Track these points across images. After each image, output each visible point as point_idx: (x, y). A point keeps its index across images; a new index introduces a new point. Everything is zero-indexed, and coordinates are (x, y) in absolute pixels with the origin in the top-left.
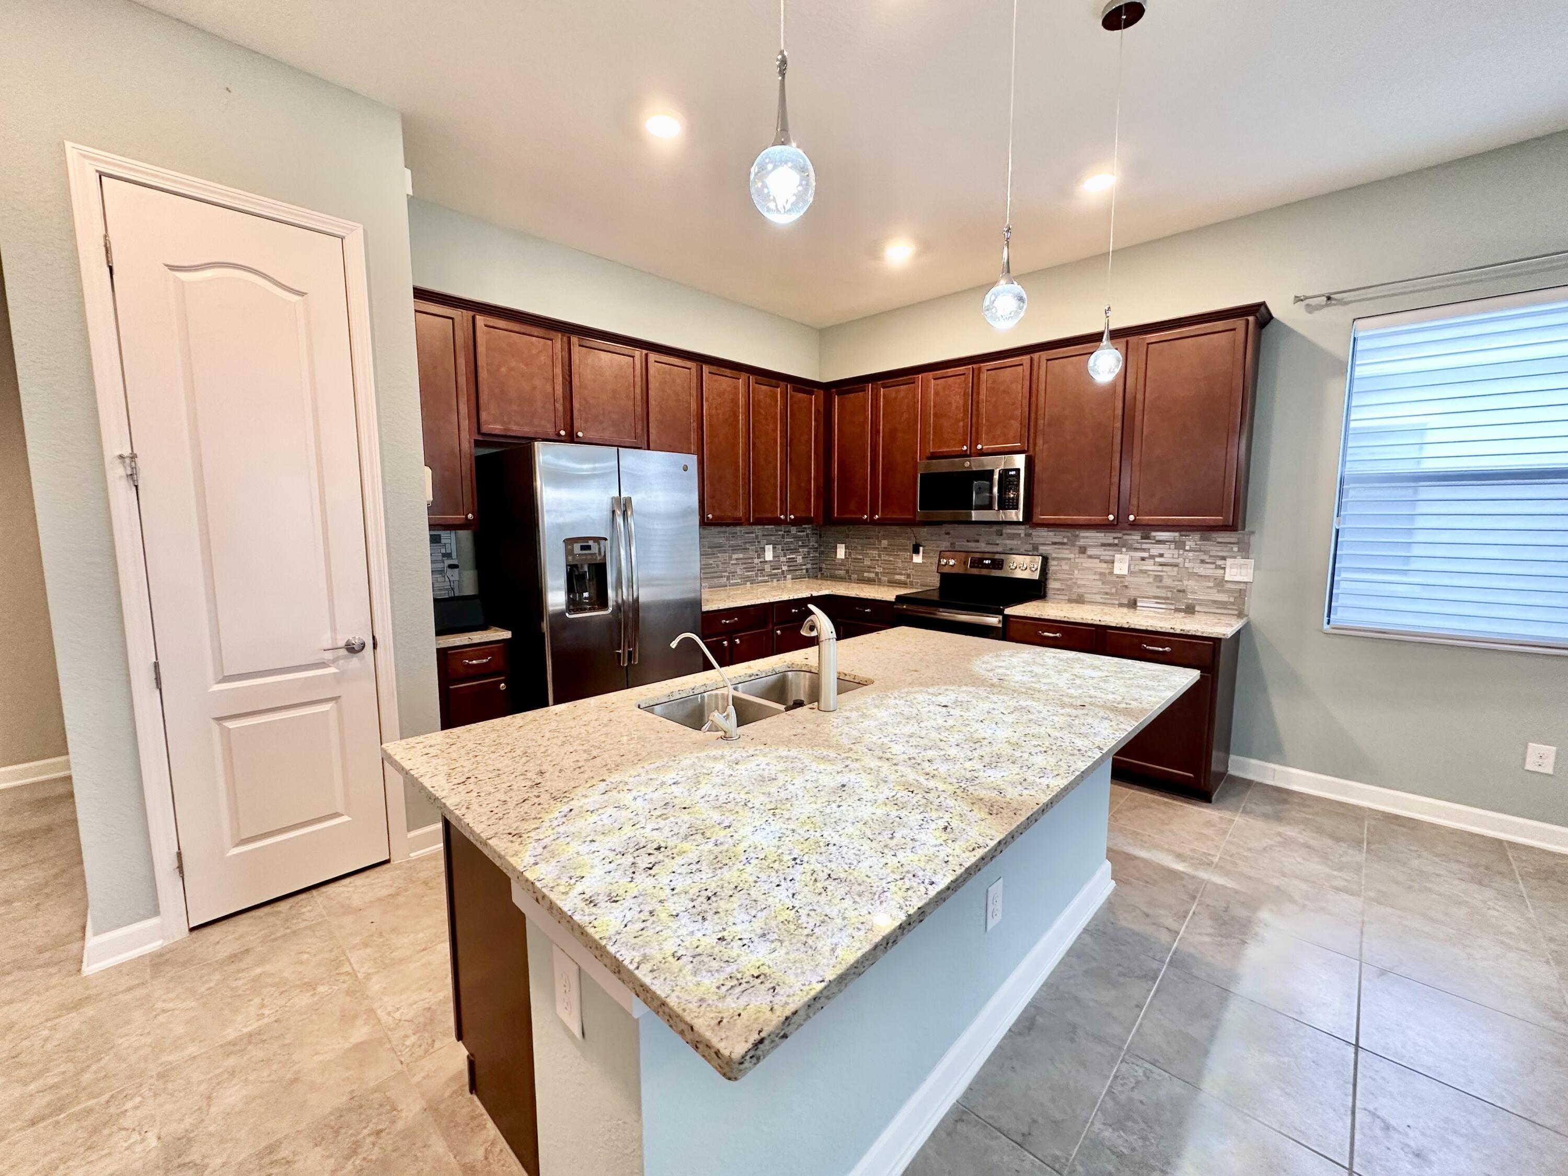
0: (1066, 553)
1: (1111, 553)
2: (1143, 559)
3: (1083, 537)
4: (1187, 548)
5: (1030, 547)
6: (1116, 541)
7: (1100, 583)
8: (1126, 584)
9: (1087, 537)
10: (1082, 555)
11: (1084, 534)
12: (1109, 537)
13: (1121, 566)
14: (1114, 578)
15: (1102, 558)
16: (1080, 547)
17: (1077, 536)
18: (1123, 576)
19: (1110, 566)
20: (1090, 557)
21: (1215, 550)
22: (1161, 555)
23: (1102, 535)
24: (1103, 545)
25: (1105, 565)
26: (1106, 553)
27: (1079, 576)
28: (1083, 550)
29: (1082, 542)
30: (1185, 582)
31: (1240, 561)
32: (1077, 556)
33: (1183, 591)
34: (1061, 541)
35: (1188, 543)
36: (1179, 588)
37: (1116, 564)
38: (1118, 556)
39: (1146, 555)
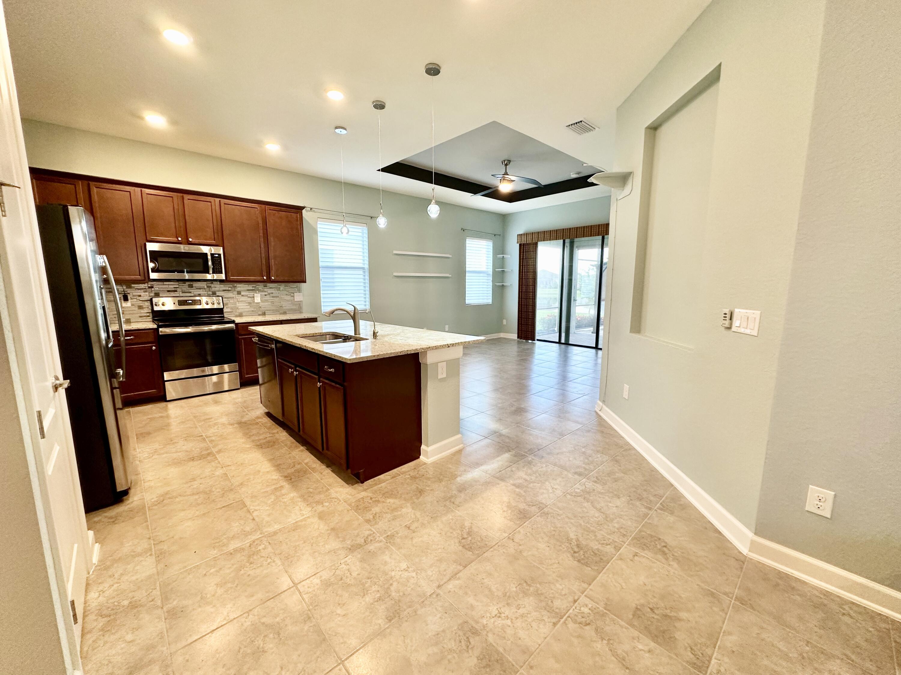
0: (230, 295)
1: (253, 293)
2: (266, 295)
3: (239, 287)
4: (281, 290)
5: (210, 293)
6: (254, 288)
7: (249, 307)
8: (260, 306)
9: (240, 287)
10: (239, 295)
11: (238, 285)
12: (250, 287)
13: (258, 298)
14: (255, 304)
15: (248, 296)
16: (238, 292)
17: (236, 287)
18: (259, 303)
19: (253, 299)
20: (243, 296)
21: (291, 290)
22: (272, 293)
23: (247, 285)
24: (248, 290)
25: (250, 299)
26: (251, 294)
27: (239, 305)
28: (239, 293)
29: (238, 289)
30: (282, 303)
31: (298, 294)
32: (237, 296)
33: (282, 306)
34: (228, 289)
35: (281, 288)
36: (280, 305)
37: (255, 298)
38: (255, 295)
39: (266, 293)
